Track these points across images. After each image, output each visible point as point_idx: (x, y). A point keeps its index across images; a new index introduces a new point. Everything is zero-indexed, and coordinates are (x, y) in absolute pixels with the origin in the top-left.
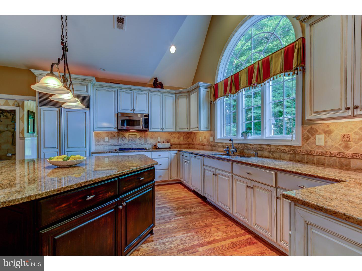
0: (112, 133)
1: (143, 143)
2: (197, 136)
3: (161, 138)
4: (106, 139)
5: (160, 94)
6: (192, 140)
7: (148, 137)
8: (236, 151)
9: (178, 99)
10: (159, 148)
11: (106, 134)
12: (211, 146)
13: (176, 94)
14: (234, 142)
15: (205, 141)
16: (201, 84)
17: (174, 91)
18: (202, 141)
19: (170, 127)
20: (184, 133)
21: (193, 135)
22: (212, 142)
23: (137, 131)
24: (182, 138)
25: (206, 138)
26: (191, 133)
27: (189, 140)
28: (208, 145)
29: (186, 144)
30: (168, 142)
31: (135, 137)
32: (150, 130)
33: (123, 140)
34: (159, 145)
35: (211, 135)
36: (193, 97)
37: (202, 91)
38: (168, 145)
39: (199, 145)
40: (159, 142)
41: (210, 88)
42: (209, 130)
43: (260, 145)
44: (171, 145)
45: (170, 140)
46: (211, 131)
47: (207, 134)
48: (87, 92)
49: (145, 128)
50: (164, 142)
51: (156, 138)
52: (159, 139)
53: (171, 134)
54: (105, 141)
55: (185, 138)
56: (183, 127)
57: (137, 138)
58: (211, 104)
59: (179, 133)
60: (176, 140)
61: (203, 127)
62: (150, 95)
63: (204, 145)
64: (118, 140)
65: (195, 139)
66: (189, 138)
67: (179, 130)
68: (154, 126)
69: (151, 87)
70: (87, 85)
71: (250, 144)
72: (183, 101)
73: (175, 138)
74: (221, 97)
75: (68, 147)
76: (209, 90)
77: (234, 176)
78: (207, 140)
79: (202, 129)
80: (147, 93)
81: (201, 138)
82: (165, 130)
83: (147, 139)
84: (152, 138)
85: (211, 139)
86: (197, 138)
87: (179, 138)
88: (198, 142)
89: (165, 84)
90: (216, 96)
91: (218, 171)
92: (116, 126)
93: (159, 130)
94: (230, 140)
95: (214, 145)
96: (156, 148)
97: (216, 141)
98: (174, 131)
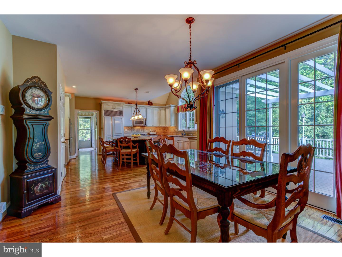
0: (128, 128)
1: (143, 132)
2: (169, 128)
3: (151, 129)
4: (126, 130)
5: (151, 108)
6: (167, 131)
7: (145, 129)
8: (186, 134)
9: (160, 110)
10: (151, 135)
11: (126, 128)
12: (176, 133)
13: (159, 108)
14: (185, 131)
15: (173, 131)
16: (171, 105)
17: (158, 107)
18: (172, 131)
19: (156, 124)
20: (162, 127)
21: (167, 128)
22: (176, 131)
23: (141, 126)
24: (161, 130)
25: (174, 129)
26: (166, 127)
27: (165, 131)
28: (175, 133)
29: (163, 132)
30: (155, 132)
31: (139, 129)
32: (147, 126)
33: (134, 131)
34: (151, 133)
35: (176, 128)
36: (168, 110)
37: (172, 108)
38: (155, 133)
39: (170, 133)
40: (151, 132)
41: (175, 107)
42: (175, 126)
43: (193, 132)
44: (157, 133)
45: (156, 130)
46: (176, 126)
47: (174, 128)
48: (122, 109)
49: (145, 125)
50: (153, 132)
51: (149, 129)
52: (150, 130)
53: (156, 127)
54: (126, 131)
55: (163, 129)
56: (163, 124)
57: (140, 130)
58: (176, 115)
59: (160, 127)
60: (158, 131)
61: (172, 124)
62: (147, 109)
63: (173, 133)
64: (132, 131)
65: (168, 130)
66: (165, 129)
67: (161, 126)
68: (149, 124)
69: (147, 105)
70: (122, 106)
71: (190, 132)
72: (162, 112)
73: (158, 129)
74: (180, 112)
75: (115, 134)
76: (175, 108)
77: (184, 142)
78: (174, 131)
79: (172, 126)
80: (146, 108)
81: (171, 129)
82: (154, 126)
83: (145, 130)
84: (147, 129)
85: (176, 130)
86: (169, 130)
87: (160, 129)
88: (170, 132)
89: (153, 103)
90: (178, 111)
91: (179, 141)
92: (132, 124)
93: (151, 126)
94: (183, 130)
95: (177, 133)
96: (149, 135)
97: (178, 131)
98: (158, 126)
